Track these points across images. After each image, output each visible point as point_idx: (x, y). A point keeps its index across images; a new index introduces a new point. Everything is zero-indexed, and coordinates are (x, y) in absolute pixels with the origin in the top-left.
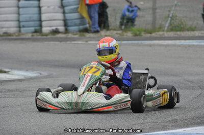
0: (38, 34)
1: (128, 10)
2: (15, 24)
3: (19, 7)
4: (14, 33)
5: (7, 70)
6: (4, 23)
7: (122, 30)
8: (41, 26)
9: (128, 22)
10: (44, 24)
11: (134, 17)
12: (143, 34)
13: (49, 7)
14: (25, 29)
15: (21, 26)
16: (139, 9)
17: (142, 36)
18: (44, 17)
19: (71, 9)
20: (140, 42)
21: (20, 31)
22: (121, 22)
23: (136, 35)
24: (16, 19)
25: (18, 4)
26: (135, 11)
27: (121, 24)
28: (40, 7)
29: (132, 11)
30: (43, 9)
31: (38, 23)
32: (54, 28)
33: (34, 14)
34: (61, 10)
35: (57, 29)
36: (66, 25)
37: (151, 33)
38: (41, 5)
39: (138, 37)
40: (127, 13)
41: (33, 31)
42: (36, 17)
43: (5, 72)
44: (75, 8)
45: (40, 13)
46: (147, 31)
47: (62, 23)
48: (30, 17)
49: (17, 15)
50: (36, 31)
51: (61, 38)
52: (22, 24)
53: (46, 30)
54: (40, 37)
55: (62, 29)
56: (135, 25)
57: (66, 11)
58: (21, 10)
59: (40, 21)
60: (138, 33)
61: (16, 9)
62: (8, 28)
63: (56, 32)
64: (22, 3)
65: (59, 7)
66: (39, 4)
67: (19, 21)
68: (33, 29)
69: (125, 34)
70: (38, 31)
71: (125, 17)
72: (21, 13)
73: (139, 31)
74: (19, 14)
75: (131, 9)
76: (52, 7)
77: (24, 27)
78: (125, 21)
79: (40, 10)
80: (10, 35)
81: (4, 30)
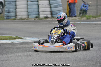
0: (37, 19)
1: (84, 6)
2: (26, 13)
3: (28, 5)
4: (25, 18)
5: (23, 37)
6: (20, 13)
7: (80, 16)
8: (39, 14)
9: (83, 12)
10: (40, 13)
11: (87, 10)
12: (91, 18)
13: (43, 5)
14: (30, 16)
16: (89, 5)
17: (91, 19)
18: (40, 10)
19: (55, 6)
20: (90, 22)
21: (28, 17)
22: (80, 12)
23: (88, 19)
24: (26, 11)
25: (27, 3)
26: (87, 7)
27: (80, 13)
28: (38, 5)
29: (86, 6)
30: (40, 6)
31: (37, 13)
32: (46, 16)
33: (35, 8)
34: (49, 6)
35: (47, 16)
36: (52, 14)
37: (96, 18)
38: (39, 4)
39: (89, 20)
40: (83, 8)
41: (35, 17)
42: (36, 10)
43: (22, 38)
44: (56, 5)
45: (38, 8)
46: (93, 17)
47: (50, 13)
48: (33, 10)
49: (27, 9)
50: (36, 17)
51: (49, 21)
52: (29, 13)
53: (41, 16)
54: (38, 20)
55: (50, 16)
56: (87, 14)
57: (52, 7)
58: (29, 6)
59: (39, 12)
60: (89, 18)
61: (26, 6)
62: (22, 15)
63: (47, 17)
64: (29, 3)
65: (49, 5)
66: (38, 3)
67: (27, 12)
68: (35, 16)
69: (82, 18)
70: (38, 17)
71: (82, 10)
72: (29, 8)
73: (89, 17)
74: (28, 8)
75: (85, 5)
76: (45, 5)
77: (30, 15)
78: (82, 12)
79: (38, 6)
80: (23, 19)
81: (20, 17)
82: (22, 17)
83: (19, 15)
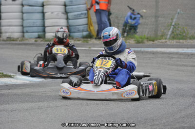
0: (41, 39)
2: (19, 29)
3: (23, 13)
4: (18, 38)
5: (12, 74)
6: (8, 27)
7: (124, 37)
8: (44, 31)
9: (130, 29)
10: (47, 29)
11: (136, 25)
12: (145, 41)
13: (52, 13)
14: (28, 34)
15: (25, 31)
16: (142, 16)
17: (144, 43)
18: (47, 23)
19: (75, 15)
20: (143, 49)
21: (23, 36)
22: (123, 29)
23: (138, 42)
24: (20, 24)
25: (22, 10)
27: (124, 31)
28: (43, 13)
29: (135, 18)
30: (46, 15)
31: (41, 29)
33: (37, 20)
34: (65, 16)
37: (153, 41)
38: (45, 11)
39: (141, 44)
41: (37, 36)
42: (39, 22)
43: (10, 77)
44: (78, 14)
45: (44, 19)
46: (148, 39)
48: (34, 23)
49: (21, 20)
50: (39, 37)
52: (25, 29)
53: (49, 35)
54: (43, 42)
57: (70, 17)
58: (24, 15)
59: (44, 26)
60: (140, 40)
61: (21, 14)
62: (12, 33)
64: (26, 8)
65: (63, 13)
66: (43, 9)
67: (22, 26)
68: (36, 34)
69: (128, 41)
70: (42, 36)
71: (128, 25)
73: (141, 38)
74: (23, 19)
75: (133, 16)
76: (56, 13)
77: (27, 32)
78: (127, 29)
79: (44, 16)
80: (13, 40)
81: (8, 35)
82: (12, 37)
83: (6, 33)
